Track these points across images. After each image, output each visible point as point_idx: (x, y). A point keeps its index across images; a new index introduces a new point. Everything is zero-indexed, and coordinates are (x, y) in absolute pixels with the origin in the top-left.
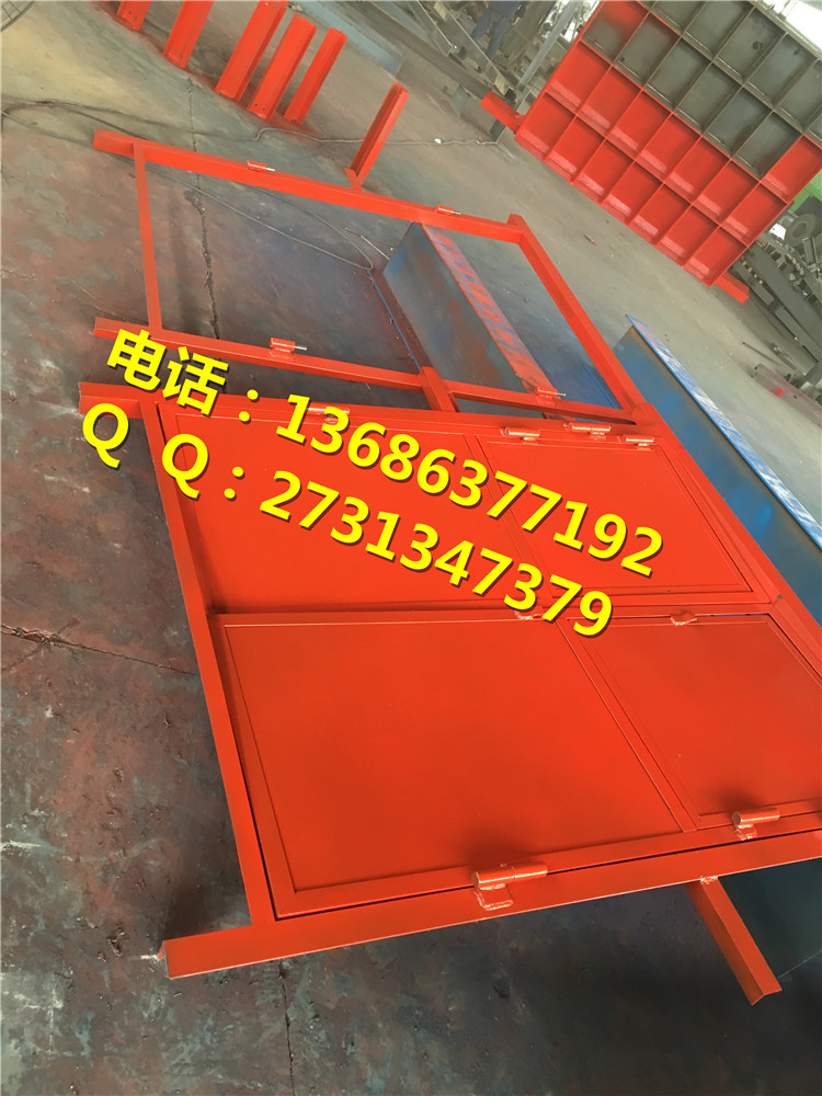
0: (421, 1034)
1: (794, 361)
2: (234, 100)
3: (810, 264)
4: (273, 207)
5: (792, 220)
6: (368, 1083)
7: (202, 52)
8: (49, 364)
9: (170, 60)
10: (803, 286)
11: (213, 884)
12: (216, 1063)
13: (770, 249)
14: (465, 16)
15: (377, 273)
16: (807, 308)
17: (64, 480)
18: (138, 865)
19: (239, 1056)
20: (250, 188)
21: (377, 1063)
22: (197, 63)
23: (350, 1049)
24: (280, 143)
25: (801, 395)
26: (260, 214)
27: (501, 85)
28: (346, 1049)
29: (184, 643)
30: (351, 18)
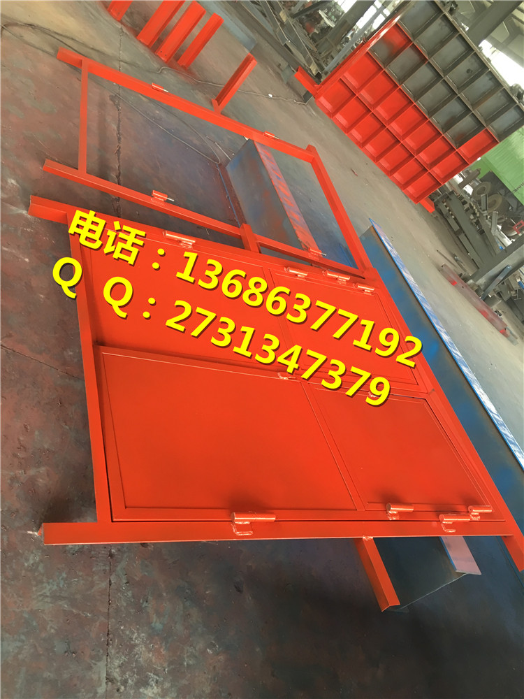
0: (188, 603)
1: (465, 267)
2: (148, 46)
3: (484, 211)
4: (163, 115)
5: (477, 184)
6: (153, 625)
7: (132, 13)
8: (13, 181)
9: (111, 14)
10: (478, 223)
11: (76, 499)
12: (64, 598)
13: (461, 198)
14: (298, 23)
15: (222, 166)
16: (478, 236)
17: (14, 251)
18: (32, 480)
19: (78, 596)
20: (151, 100)
21: (159, 615)
22: (128, 19)
23: (145, 604)
24: (173, 77)
25: (466, 286)
26: (154, 118)
27: (314, 69)
28: (143, 603)
29: (76, 360)
30: (227, 10)
